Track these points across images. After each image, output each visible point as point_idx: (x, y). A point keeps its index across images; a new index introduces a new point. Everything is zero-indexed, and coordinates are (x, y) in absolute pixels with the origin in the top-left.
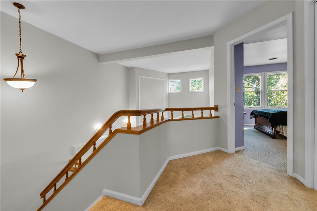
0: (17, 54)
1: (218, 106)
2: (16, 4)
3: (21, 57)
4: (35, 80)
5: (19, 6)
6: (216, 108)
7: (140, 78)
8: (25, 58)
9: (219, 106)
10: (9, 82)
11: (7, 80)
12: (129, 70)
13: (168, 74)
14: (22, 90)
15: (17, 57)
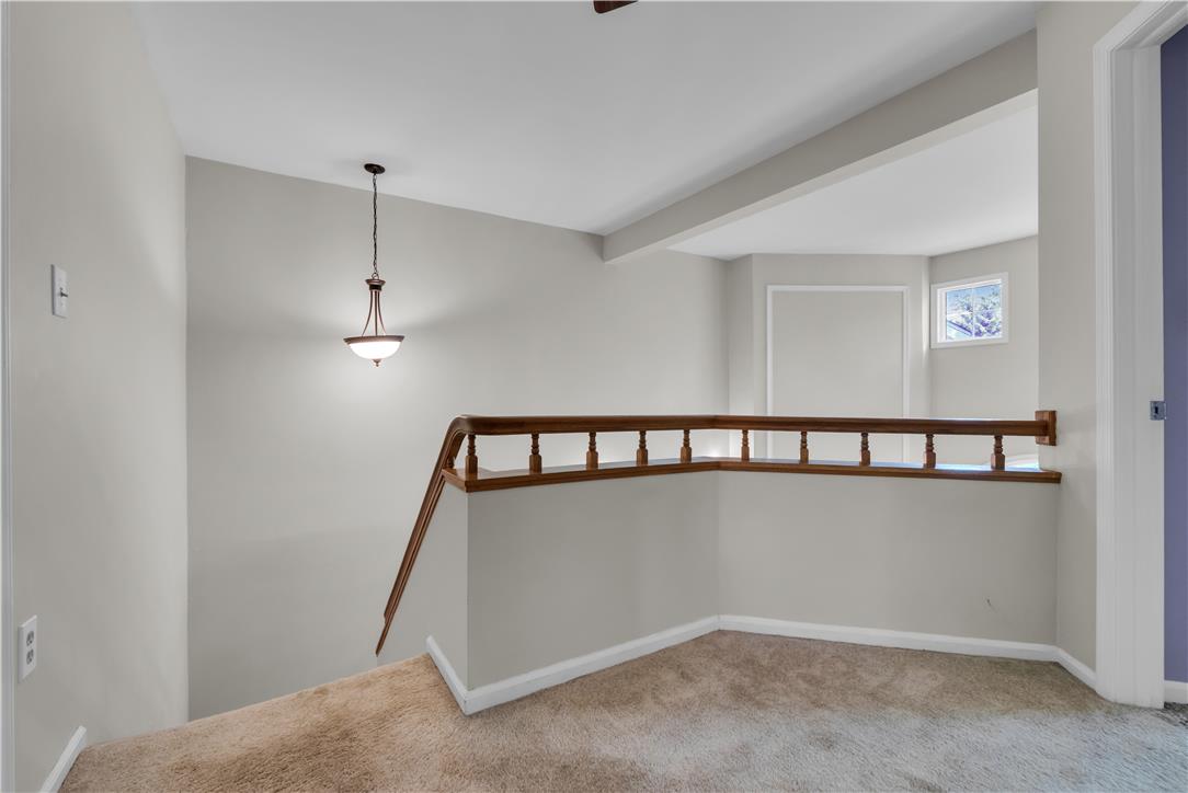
0: (368, 281)
1: (1053, 414)
2: (369, 167)
3: (375, 287)
4: (400, 338)
5: (374, 169)
6: (1044, 428)
7: (774, 293)
8: (383, 287)
9: (1058, 416)
10: (353, 346)
11: (350, 340)
12: (730, 271)
13: (933, 259)
14: (377, 362)
15: (368, 286)
